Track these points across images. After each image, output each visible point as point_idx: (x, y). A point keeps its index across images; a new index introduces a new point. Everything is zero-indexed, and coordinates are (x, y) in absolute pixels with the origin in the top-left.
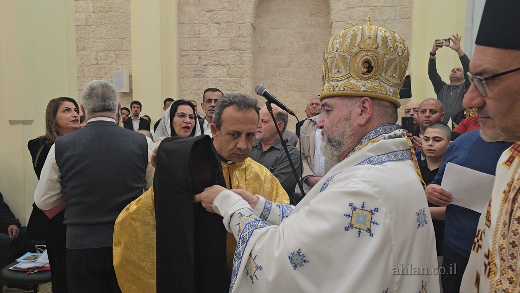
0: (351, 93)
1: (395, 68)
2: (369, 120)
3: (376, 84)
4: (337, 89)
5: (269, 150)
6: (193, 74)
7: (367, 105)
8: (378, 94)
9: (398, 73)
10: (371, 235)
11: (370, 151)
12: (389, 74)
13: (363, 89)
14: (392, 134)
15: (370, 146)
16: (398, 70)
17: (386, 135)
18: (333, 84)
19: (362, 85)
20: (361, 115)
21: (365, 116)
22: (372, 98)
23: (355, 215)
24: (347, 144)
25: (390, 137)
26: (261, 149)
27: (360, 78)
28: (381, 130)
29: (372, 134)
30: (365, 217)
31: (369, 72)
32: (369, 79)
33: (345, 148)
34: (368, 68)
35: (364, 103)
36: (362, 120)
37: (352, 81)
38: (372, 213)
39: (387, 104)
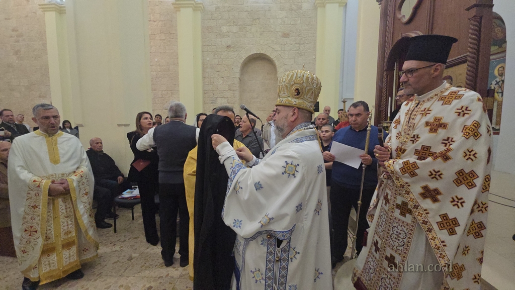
0: (287, 104)
1: (312, 93)
2: (295, 120)
3: (301, 101)
4: (282, 102)
5: (246, 137)
6: (210, 102)
7: (295, 111)
8: (302, 107)
9: (313, 96)
10: (295, 177)
11: (297, 135)
12: (308, 96)
13: (294, 103)
14: (308, 127)
15: (297, 133)
16: (313, 94)
17: (306, 128)
18: (281, 99)
19: (294, 101)
20: (293, 116)
21: (295, 117)
22: (299, 108)
23: (287, 167)
24: (286, 130)
25: (307, 129)
26: (242, 136)
27: (294, 98)
28: (303, 125)
29: (299, 127)
30: (292, 168)
31: (298, 94)
32: (297, 98)
33: (285, 132)
34: (297, 93)
35: (294, 110)
36: (292, 119)
37: (290, 99)
38: (296, 166)
39: (306, 112)
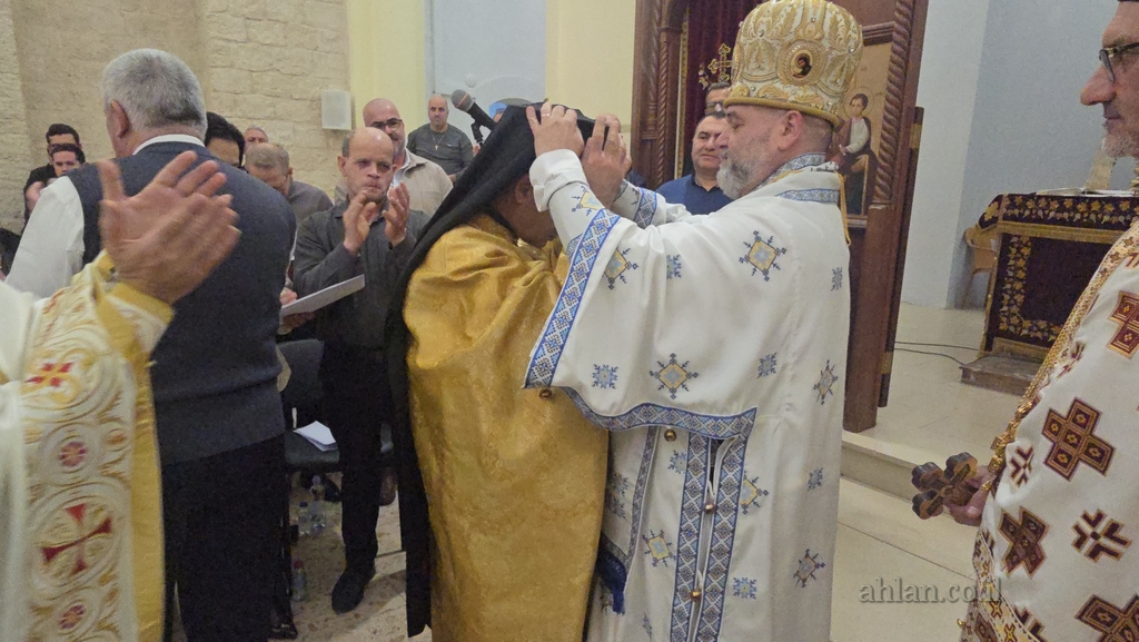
0: (774, 102)
1: (842, 70)
2: (793, 145)
3: (810, 92)
4: (753, 94)
7: (793, 121)
8: (812, 108)
9: (843, 77)
10: (766, 279)
11: (791, 182)
12: (832, 78)
13: (792, 98)
14: (823, 166)
15: (792, 176)
17: (815, 168)
18: (750, 85)
19: (793, 93)
20: (784, 134)
21: (790, 137)
22: (804, 113)
24: (756, 172)
25: (819, 170)
27: (790, 82)
28: (809, 159)
29: (796, 163)
31: (804, 73)
32: (802, 84)
33: (751, 179)
34: (803, 68)
35: (790, 118)
36: (784, 142)
37: (778, 85)
39: (821, 123)
